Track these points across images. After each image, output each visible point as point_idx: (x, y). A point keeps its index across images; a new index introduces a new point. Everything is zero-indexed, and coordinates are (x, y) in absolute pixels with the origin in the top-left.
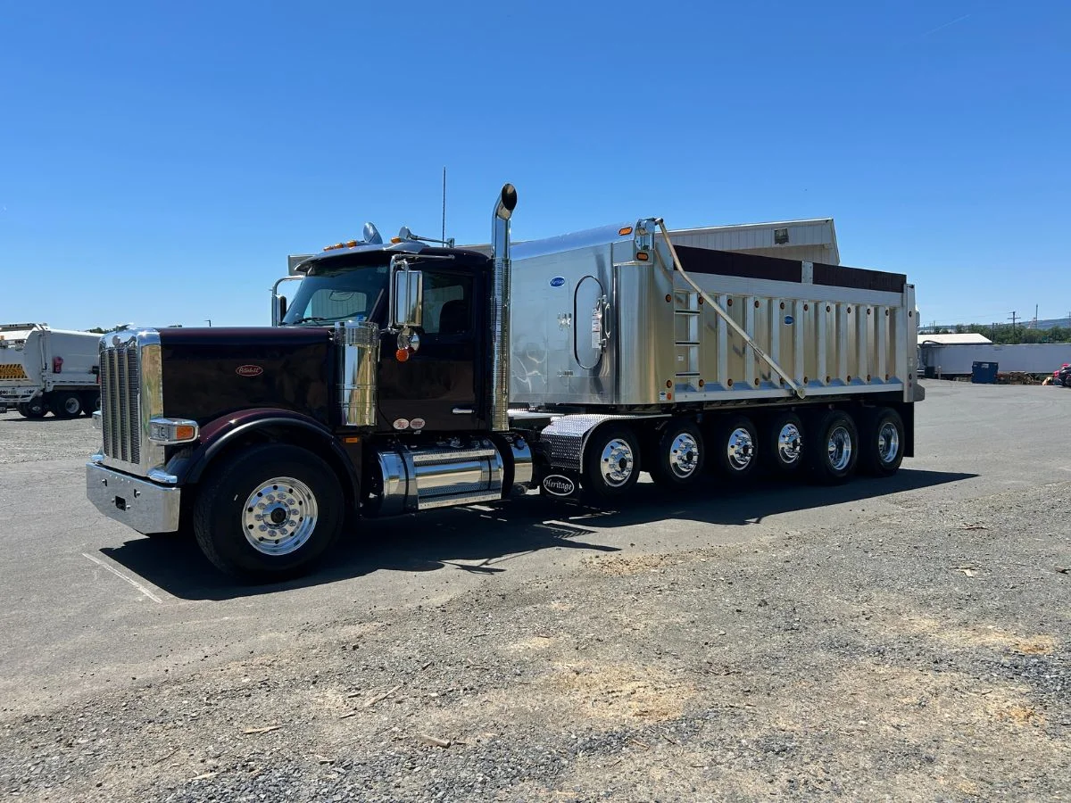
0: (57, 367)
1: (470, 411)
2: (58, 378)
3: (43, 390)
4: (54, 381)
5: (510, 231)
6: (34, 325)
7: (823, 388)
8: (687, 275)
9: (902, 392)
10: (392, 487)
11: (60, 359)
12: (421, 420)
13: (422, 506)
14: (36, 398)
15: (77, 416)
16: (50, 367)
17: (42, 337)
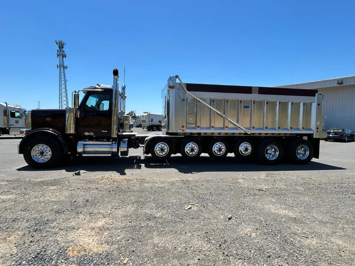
0: (152, 121)
1: (107, 131)
2: (152, 123)
3: (149, 125)
4: (151, 123)
5: (118, 82)
6: (148, 112)
7: (264, 131)
8: (190, 93)
9: (313, 134)
10: (80, 150)
11: (152, 119)
12: (92, 133)
13: (84, 155)
14: (148, 127)
15: (156, 130)
16: (151, 121)
17: (149, 115)
